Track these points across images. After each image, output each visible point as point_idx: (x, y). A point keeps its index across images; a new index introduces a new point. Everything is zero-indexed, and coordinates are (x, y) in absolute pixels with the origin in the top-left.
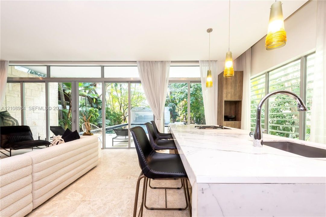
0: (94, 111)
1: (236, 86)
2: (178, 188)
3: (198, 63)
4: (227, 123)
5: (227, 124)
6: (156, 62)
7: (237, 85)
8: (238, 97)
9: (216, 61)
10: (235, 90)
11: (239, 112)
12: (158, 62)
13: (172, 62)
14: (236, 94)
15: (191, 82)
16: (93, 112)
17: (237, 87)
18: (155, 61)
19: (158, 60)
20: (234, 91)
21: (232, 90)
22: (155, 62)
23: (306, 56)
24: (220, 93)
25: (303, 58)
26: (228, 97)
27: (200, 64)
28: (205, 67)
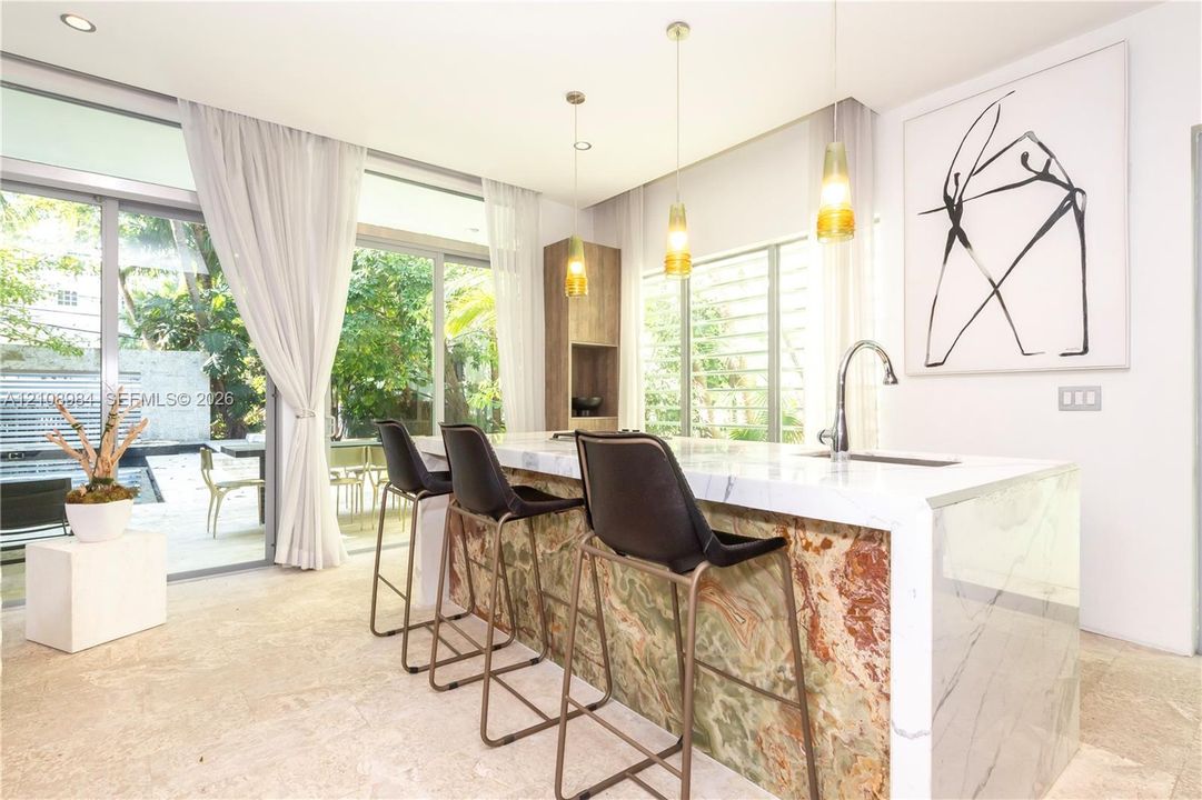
1: (603, 296)
2: (535, 661)
3: (480, 187)
6: (295, 134)
7: (606, 293)
8: (609, 333)
9: (538, 194)
11: (609, 387)
12: (304, 136)
13: (373, 153)
14: (604, 325)
15: (446, 255)
17: (606, 300)
18: (290, 129)
19: (304, 129)
20: (597, 312)
21: (593, 311)
22: (287, 132)
23: (778, 246)
24: (555, 315)
25: (774, 250)
26: (581, 332)
27: (484, 191)
28: (502, 209)
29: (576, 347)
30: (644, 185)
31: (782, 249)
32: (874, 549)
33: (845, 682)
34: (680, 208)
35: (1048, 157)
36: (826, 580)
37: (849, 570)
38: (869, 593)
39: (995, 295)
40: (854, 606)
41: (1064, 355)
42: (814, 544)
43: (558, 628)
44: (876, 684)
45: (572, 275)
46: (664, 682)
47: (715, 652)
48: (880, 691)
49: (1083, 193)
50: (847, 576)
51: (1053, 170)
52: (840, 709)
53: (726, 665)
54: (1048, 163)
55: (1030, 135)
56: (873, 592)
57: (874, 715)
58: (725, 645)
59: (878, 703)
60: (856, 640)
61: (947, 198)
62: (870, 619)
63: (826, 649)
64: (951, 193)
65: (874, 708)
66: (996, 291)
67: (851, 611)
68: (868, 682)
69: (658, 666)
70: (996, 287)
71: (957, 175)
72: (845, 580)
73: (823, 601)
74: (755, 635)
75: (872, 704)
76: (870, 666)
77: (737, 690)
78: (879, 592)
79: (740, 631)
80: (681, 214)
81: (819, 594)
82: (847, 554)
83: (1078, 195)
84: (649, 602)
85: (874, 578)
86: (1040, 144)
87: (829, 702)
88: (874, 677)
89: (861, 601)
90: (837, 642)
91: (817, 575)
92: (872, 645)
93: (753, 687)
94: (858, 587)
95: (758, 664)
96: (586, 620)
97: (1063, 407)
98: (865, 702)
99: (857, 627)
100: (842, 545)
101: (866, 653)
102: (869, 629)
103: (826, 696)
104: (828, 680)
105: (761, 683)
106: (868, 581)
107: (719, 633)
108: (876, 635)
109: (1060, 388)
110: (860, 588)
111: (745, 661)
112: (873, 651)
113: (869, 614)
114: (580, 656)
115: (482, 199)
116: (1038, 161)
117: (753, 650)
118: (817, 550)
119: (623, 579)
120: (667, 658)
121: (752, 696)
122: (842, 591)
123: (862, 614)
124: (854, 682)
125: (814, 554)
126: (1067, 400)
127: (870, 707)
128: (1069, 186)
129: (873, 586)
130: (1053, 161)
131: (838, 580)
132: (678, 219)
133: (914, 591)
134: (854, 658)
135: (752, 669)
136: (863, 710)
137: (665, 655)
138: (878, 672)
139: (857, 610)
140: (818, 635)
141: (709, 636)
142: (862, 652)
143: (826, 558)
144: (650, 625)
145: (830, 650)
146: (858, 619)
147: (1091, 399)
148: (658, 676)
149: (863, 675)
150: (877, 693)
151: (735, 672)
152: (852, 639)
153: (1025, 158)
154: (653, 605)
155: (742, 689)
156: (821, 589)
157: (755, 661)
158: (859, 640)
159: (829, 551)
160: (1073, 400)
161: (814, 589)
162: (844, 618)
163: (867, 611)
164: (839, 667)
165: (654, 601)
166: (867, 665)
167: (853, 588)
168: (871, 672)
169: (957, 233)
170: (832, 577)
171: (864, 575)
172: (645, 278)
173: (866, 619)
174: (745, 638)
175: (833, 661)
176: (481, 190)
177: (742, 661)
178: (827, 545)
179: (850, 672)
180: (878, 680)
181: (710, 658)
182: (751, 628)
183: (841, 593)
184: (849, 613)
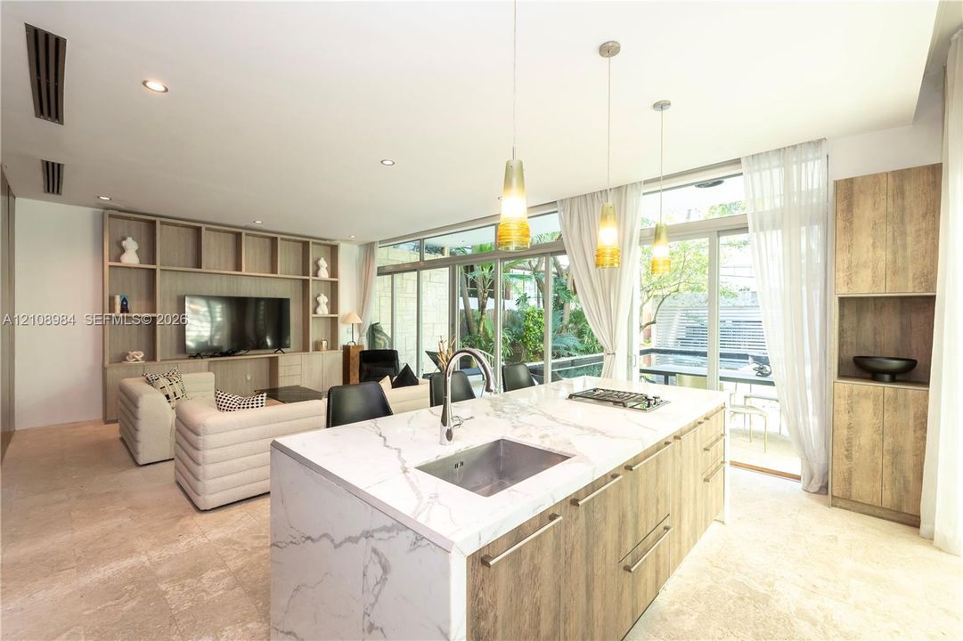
0: (536, 315)
1: (904, 234)
3: (738, 166)
4: (851, 391)
5: (855, 392)
7: (910, 229)
8: (915, 279)
9: (818, 142)
10: (895, 253)
13: (646, 182)
14: (905, 269)
15: (718, 231)
16: (533, 317)
17: (910, 239)
19: (608, 188)
20: (890, 257)
21: (881, 253)
27: (743, 167)
115: (742, 174)
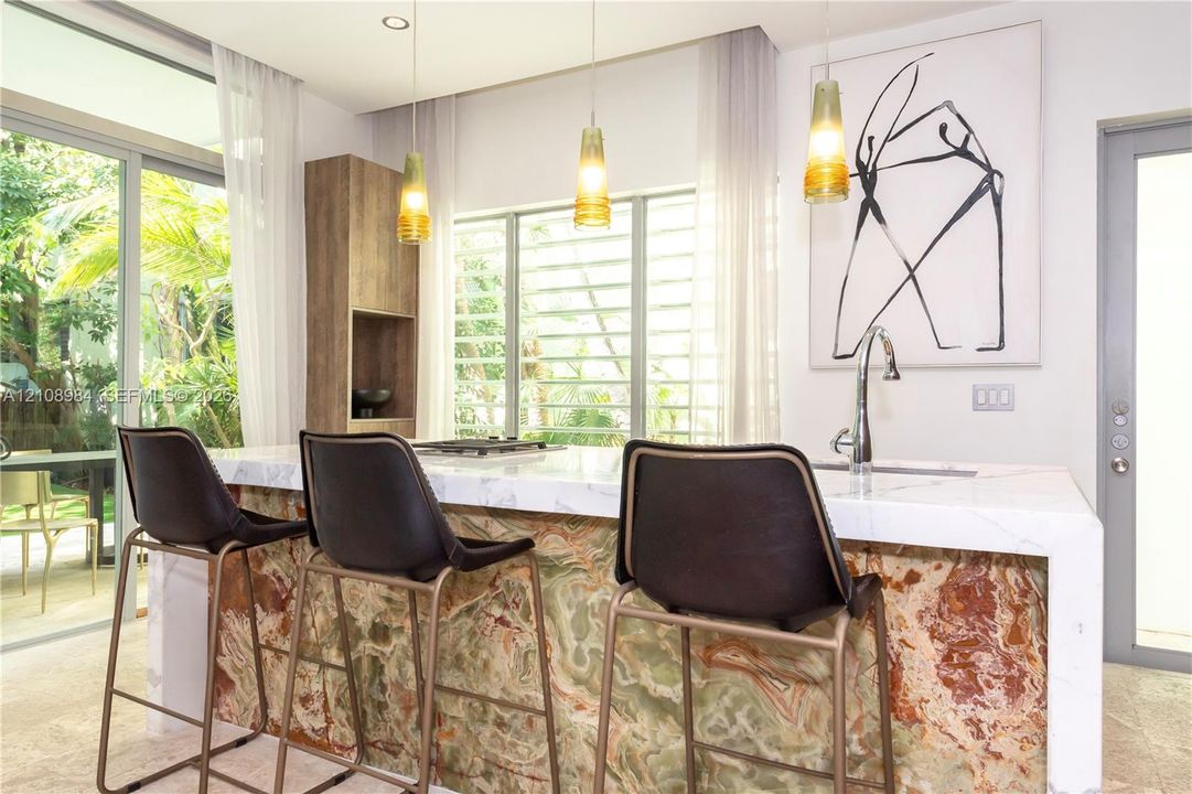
3: (207, 57)
8: (402, 299)
9: (296, 82)
10: (391, 266)
14: (397, 285)
15: (144, 156)
20: (388, 268)
21: (382, 262)
23: (645, 198)
24: (323, 267)
25: (640, 203)
26: (364, 294)
27: (216, 66)
28: (242, 97)
29: (358, 316)
30: (457, 95)
31: (651, 203)
32: (979, 579)
33: (939, 746)
34: (597, 132)
35: (966, 132)
36: (913, 622)
37: (945, 608)
38: (971, 634)
39: (911, 280)
40: (951, 651)
41: (979, 350)
42: (895, 579)
43: (451, 734)
44: (982, 743)
45: (409, 211)
46: (651, 787)
47: (739, 734)
48: (987, 750)
49: (1001, 176)
50: (941, 615)
51: (972, 147)
52: (931, 780)
53: (758, 749)
54: (967, 138)
55: (949, 105)
56: (978, 632)
57: (977, 781)
58: (756, 723)
59: (983, 765)
60: (954, 691)
61: (859, 163)
62: (973, 664)
63: (913, 708)
64: (864, 158)
65: (978, 773)
66: (912, 276)
67: (947, 658)
68: (970, 742)
69: (641, 766)
70: (912, 271)
71: (871, 139)
72: (938, 620)
73: (907, 650)
74: (804, 702)
75: (975, 768)
76: (974, 723)
77: (776, 780)
78: (985, 631)
79: (781, 700)
80: (597, 142)
81: (902, 641)
82: (941, 589)
83: (996, 177)
84: (625, 678)
85: (979, 615)
86: (959, 117)
87: (915, 773)
88: (979, 735)
89: (962, 644)
90: (926, 698)
91: (899, 617)
92: (976, 696)
93: (800, 770)
94: (958, 628)
95: (808, 740)
96: (507, 716)
97: (977, 407)
98: (967, 767)
99: (955, 677)
100: (934, 577)
101: (967, 708)
102: (973, 677)
103: (910, 767)
104: (914, 746)
105: (815, 764)
106: (971, 619)
107: (747, 707)
108: (981, 684)
109: (974, 386)
110: (959, 628)
111: (788, 739)
112: (976, 703)
113: (972, 658)
114: (494, 769)
115: (212, 79)
116: (956, 135)
117: (801, 724)
118: (898, 587)
119: (578, 650)
120: (658, 753)
121: (800, 784)
122: (934, 634)
123: (962, 660)
124: (951, 745)
125: (894, 592)
126: (981, 400)
127: (973, 772)
128: (986, 166)
129: (978, 624)
130: (972, 136)
131: (929, 621)
132: (593, 150)
133: (1080, 625)
134: (950, 716)
135: (798, 750)
136: (964, 777)
137: (653, 748)
138: (984, 727)
139: (955, 656)
140: (900, 693)
141: (730, 713)
142: (963, 706)
143: (912, 596)
144: (628, 711)
145: (918, 710)
146: (956, 667)
147: (1004, 400)
148: (640, 778)
149: (964, 734)
150: (982, 753)
151: (773, 755)
152: (949, 692)
153: (943, 129)
154: (632, 681)
155: (784, 776)
156: (905, 634)
157: (804, 736)
158: (959, 692)
159: (916, 587)
160: (987, 400)
161: (894, 635)
162: (937, 667)
163: (969, 655)
164: (930, 729)
165: (636, 675)
166: (970, 721)
167: (950, 629)
168: (974, 730)
169: (870, 206)
170: (921, 618)
171: (964, 612)
172: (456, 222)
173: (969, 666)
174: (789, 710)
175: (921, 722)
176: (212, 63)
177: (783, 738)
178: (913, 578)
179: (944, 733)
180: (983, 738)
181: (731, 742)
182: (798, 695)
183: (932, 637)
184: (943, 660)
